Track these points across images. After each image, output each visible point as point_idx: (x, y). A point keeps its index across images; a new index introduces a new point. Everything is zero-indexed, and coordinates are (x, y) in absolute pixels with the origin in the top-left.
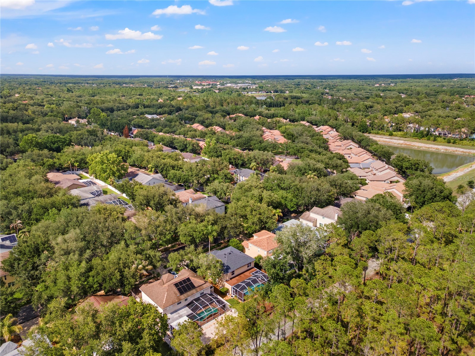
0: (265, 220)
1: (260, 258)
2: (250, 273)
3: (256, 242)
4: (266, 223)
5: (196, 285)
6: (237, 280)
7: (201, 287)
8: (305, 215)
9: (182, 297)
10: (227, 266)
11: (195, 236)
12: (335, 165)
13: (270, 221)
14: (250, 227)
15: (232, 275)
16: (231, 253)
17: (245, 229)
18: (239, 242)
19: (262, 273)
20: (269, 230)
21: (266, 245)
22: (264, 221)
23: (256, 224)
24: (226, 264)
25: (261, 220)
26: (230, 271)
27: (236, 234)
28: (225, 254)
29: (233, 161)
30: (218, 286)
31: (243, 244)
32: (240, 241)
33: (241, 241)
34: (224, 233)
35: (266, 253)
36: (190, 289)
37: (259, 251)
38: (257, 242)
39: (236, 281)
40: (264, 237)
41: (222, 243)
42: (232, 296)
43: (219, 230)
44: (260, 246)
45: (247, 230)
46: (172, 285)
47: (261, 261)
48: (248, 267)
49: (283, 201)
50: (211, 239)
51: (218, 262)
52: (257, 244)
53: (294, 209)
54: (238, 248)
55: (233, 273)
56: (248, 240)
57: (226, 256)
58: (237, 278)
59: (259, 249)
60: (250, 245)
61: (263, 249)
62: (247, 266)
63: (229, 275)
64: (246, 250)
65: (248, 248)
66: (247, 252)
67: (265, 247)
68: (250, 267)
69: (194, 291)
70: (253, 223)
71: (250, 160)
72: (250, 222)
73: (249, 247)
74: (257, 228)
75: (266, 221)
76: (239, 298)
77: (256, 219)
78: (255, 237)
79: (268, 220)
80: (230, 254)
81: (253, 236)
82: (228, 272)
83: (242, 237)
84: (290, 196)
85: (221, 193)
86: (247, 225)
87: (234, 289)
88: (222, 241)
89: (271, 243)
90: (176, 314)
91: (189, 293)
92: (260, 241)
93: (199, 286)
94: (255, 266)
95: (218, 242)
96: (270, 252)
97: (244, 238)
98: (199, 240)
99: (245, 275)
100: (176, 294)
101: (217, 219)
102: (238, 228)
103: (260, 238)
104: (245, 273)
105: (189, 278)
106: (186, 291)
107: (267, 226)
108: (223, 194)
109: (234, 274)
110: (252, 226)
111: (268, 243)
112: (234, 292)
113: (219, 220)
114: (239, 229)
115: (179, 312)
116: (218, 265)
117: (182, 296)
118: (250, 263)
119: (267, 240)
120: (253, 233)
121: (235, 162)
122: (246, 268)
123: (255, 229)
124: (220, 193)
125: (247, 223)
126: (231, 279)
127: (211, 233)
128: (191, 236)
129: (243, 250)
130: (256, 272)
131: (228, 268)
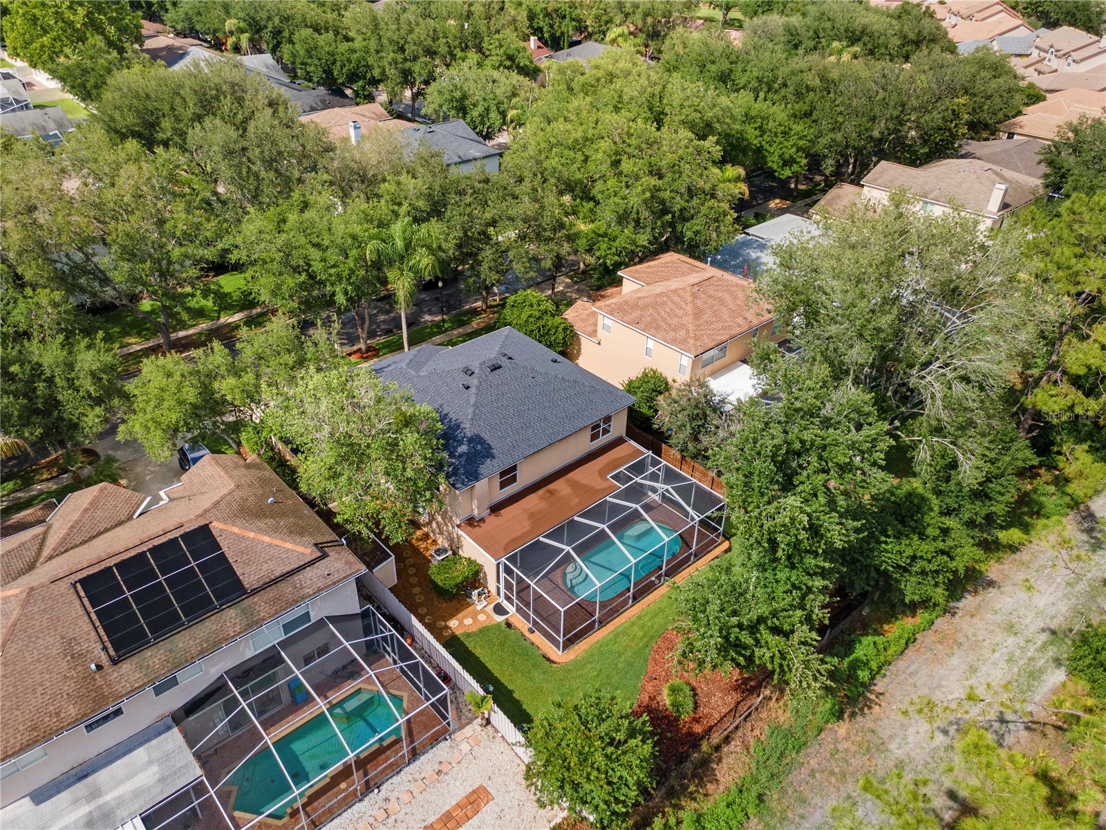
0: (678, 204)
1: (654, 385)
2: (602, 474)
3: (635, 306)
4: (684, 217)
5: (249, 576)
6: (532, 516)
7: (286, 588)
8: (839, 197)
9: (129, 672)
10: (476, 440)
11: (317, 266)
12: (912, 36)
13: (704, 209)
14: (605, 235)
15: (503, 485)
16: (504, 362)
17: (582, 243)
18: (550, 306)
19: (670, 476)
20: (695, 250)
21: (688, 320)
22: (676, 208)
23: (637, 222)
24: (469, 429)
25: (663, 202)
26: (491, 469)
27: (541, 271)
28: (469, 372)
29: (542, 22)
30: (426, 536)
31: (570, 314)
32: (557, 304)
33: (563, 302)
34: (479, 263)
35: (686, 361)
36: (198, 608)
37: (648, 352)
38: (645, 307)
39: (526, 525)
40: (674, 284)
41: (475, 312)
42: (499, 610)
43: (450, 247)
44: (658, 328)
45: (589, 250)
46: (64, 586)
47: (661, 400)
48: (594, 437)
49: (751, 134)
50: (401, 285)
51: (407, 422)
52: (636, 316)
53: (795, 168)
54: (543, 336)
55: (508, 475)
56: (594, 299)
57: (474, 382)
58: (532, 501)
59: (651, 344)
60: (605, 321)
61: (674, 342)
62: (588, 433)
63: (487, 489)
64: (586, 344)
65: (593, 333)
66: (590, 358)
67: (682, 333)
68: (603, 440)
69: (230, 618)
70: (623, 218)
71: (604, 18)
72: (607, 214)
73: (601, 333)
74: (643, 239)
75: (682, 210)
76: (535, 623)
77: (635, 198)
78: (631, 284)
79: (695, 202)
80: (495, 368)
81: (618, 282)
82: (475, 476)
83: (568, 286)
84: (779, 113)
85: (487, 110)
86: (591, 226)
87: (508, 571)
88: (479, 304)
89: (715, 314)
90: (76, 802)
91: (184, 641)
92: (656, 303)
93: (275, 581)
94: (631, 434)
95: (460, 306)
96: (705, 356)
97: (578, 291)
98: (346, 293)
99: (575, 485)
100: (77, 658)
101: (444, 192)
102: (550, 239)
103: (658, 288)
104: (576, 475)
105: (205, 531)
106: (165, 625)
107: (689, 234)
108: (494, 115)
109: (514, 479)
110: (615, 229)
111: (698, 313)
112: (508, 586)
113: (453, 198)
114: (552, 246)
115: (102, 776)
116: (410, 439)
117: (126, 667)
118: (607, 419)
119: (694, 296)
120: (618, 266)
121: (551, 26)
122: (583, 444)
123: (634, 242)
124: (480, 109)
125: (592, 217)
126: (496, 509)
127: (402, 258)
128: (296, 270)
129: (566, 346)
130: (638, 468)
131: (480, 451)
